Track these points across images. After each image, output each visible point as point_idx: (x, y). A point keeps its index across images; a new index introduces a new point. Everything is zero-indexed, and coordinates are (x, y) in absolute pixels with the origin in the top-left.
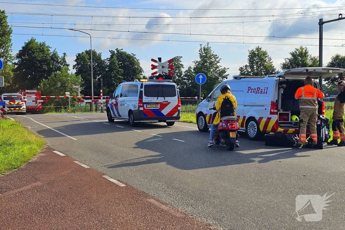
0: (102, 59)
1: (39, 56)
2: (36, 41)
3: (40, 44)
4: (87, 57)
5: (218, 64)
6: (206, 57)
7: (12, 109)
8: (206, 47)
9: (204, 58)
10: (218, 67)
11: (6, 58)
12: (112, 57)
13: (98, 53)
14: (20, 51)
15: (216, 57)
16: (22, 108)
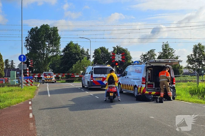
0: (109, 52)
1: (74, 51)
2: (73, 43)
3: (75, 44)
4: (100, 51)
5: (173, 54)
6: (166, 49)
7: (47, 80)
8: (166, 44)
9: (165, 50)
10: (173, 56)
11: (57, 52)
12: (114, 50)
13: (106, 48)
14: (64, 48)
15: (172, 49)
16: (52, 80)
